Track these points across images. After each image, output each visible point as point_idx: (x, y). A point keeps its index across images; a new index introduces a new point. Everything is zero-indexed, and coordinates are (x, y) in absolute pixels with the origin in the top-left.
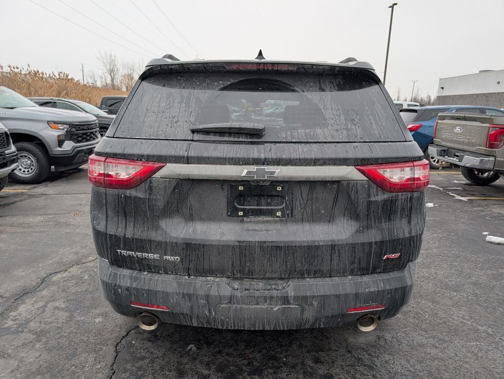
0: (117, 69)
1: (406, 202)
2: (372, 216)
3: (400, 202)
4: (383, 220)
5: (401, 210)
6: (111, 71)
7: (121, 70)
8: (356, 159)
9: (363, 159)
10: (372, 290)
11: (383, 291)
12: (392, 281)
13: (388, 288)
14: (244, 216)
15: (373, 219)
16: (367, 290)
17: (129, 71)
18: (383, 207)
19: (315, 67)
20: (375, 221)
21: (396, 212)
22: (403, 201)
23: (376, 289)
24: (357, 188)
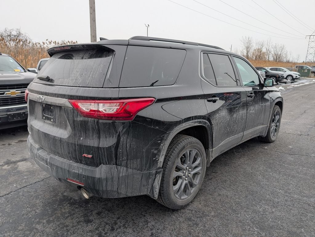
0: (252, 46)
1: (94, 125)
2: (76, 129)
3: (90, 124)
4: (82, 133)
5: (92, 129)
6: (248, 48)
7: (254, 46)
8: (68, 95)
9: (71, 96)
10: (76, 171)
11: (81, 175)
12: (87, 171)
13: (83, 174)
14: (45, 119)
15: (77, 131)
16: (73, 171)
17: (260, 46)
18: (81, 125)
19: (76, 46)
20: (78, 132)
21: (89, 130)
22: (92, 123)
23: (78, 172)
24: (68, 112)
